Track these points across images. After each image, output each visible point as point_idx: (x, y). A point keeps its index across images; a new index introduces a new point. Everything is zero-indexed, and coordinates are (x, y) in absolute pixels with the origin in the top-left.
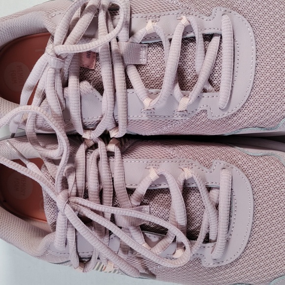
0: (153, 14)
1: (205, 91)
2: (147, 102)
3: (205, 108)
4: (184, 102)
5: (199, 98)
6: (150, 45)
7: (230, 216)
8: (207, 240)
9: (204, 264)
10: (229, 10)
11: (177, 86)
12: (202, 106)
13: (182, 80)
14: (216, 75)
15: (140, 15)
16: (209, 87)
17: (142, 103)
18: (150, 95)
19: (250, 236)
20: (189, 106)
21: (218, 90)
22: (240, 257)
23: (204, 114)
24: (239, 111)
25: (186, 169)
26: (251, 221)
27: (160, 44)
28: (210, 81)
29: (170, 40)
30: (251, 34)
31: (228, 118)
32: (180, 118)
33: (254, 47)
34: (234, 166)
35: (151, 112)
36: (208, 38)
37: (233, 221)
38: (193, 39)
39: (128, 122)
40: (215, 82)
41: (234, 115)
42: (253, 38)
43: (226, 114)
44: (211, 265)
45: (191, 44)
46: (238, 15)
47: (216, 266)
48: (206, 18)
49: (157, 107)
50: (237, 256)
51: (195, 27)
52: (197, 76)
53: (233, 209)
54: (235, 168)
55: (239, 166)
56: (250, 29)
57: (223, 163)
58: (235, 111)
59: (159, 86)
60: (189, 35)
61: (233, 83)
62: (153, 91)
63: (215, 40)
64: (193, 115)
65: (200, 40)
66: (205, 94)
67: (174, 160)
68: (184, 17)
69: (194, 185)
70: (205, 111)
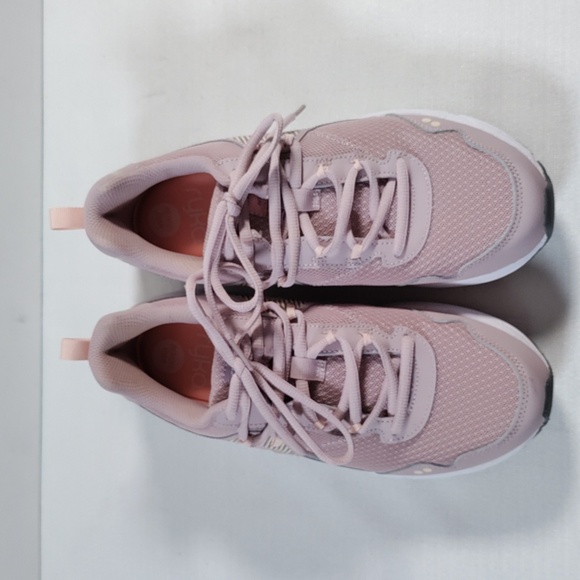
0: (324, 157)
1: (380, 237)
2: (319, 251)
3: (379, 255)
4: (357, 249)
5: (373, 245)
6: (322, 190)
7: (411, 387)
8: (385, 414)
9: (383, 441)
10: (404, 152)
11: (350, 233)
12: (376, 254)
13: (356, 226)
14: (391, 221)
15: (310, 159)
16: (385, 234)
17: (313, 251)
18: (322, 243)
19: (432, 409)
20: (363, 253)
21: (393, 237)
22: (422, 432)
23: (378, 262)
24: (416, 258)
25: (365, 335)
26: (434, 392)
27: (332, 189)
28: (385, 227)
29: (343, 185)
30: (427, 178)
31: (405, 266)
32: (353, 266)
33: (430, 192)
34: (417, 332)
35: (322, 261)
36: (382, 182)
37: (414, 392)
38: (367, 184)
39: (297, 272)
40: (390, 228)
41: (410, 262)
42: (429, 182)
43: (402, 262)
44: (391, 441)
45: (366, 188)
46: (414, 158)
47: (396, 442)
48: (380, 161)
49: (330, 256)
50: (419, 431)
51: (369, 172)
52: (371, 222)
53: (416, 379)
54: (418, 335)
55: (422, 333)
56: (426, 173)
57: (405, 329)
58: (411, 258)
59: (332, 233)
60: (363, 179)
61: (408, 230)
62: (326, 238)
63: (390, 185)
64: (367, 263)
65: (374, 185)
66: (380, 241)
67: (353, 324)
68: (357, 161)
69: (374, 352)
70: (380, 259)
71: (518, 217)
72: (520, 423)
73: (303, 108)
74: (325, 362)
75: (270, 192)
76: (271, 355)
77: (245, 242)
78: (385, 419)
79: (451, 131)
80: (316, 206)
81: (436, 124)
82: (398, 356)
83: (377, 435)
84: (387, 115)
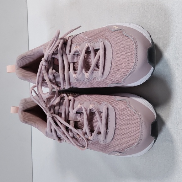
0: (79, 43)
3: (95, 77)
4: (87, 75)
5: (92, 73)
9: (100, 143)
10: (104, 39)
11: (84, 69)
13: (86, 66)
15: (74, 44)
18: (75, 73)
20: (89, 76)
24: (107, 77)
26: (115, 126)
27: (79, 54)
29: (82, 52)
32: (87, 81)
35: (77, 79)
41: (106, 79)
42: (111, 49)
43: (103, 79)
44: (103, 143)
46: (107, 41)
47: (105, 143)
48: (96, 43)
50: (111, 140)
56: (110, 46)
57: (106, 103)
62: (76, 71)
64: (92, 79)
66: (95, 72)
70: (95, 78)
71: (137, 60)
72: (141, 138)
73: (80, 27)
74: (80, 114)
75: (59, 57)
76: (61, 112)
77: (50, 74)
78: (100, 135)
79: (120, 30)
80: (75, 60)
81: (117, 28)
82: (102, 113)
83: (98, 141)
84: (107, 26)
